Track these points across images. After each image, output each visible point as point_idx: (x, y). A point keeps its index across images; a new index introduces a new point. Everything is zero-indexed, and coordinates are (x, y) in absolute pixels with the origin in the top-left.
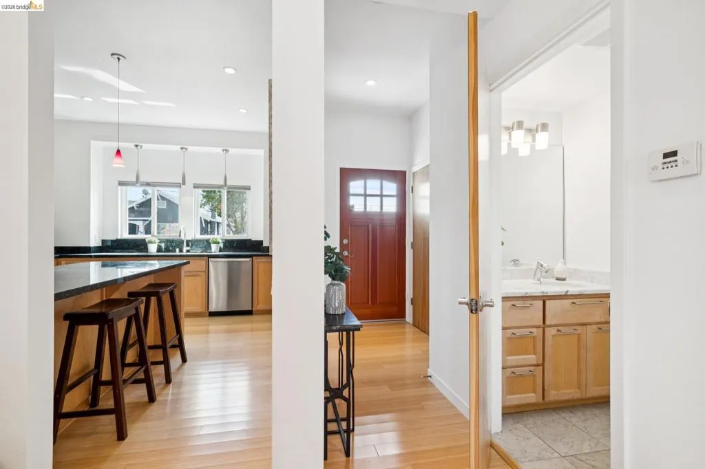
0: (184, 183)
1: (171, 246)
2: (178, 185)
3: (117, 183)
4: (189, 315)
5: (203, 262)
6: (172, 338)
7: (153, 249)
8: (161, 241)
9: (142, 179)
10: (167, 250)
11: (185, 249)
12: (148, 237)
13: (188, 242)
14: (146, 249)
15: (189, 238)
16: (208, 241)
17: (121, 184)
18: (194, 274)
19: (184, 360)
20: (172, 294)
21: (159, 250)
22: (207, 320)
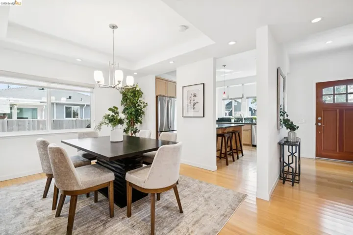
0: (243, 97)
1: (239, 120)
2: (241, 98)
3: (222, 100)
4: (245, 145)
5: (250, 126)
6: (239, 148)
7: (233, 121)
8: (235, 118)
9: (229, 98)
10: (237, 121)
11: (243, 121)
12: (231, 117)
13: (244, 119)
14: (231, 121)
15: (245, 117)
16: (252, 118)
17: (223, 100)
18: (247, 130)
19: (243, 155)
20: (239, 134)
21: (235, 121)
22: (251, 147)
